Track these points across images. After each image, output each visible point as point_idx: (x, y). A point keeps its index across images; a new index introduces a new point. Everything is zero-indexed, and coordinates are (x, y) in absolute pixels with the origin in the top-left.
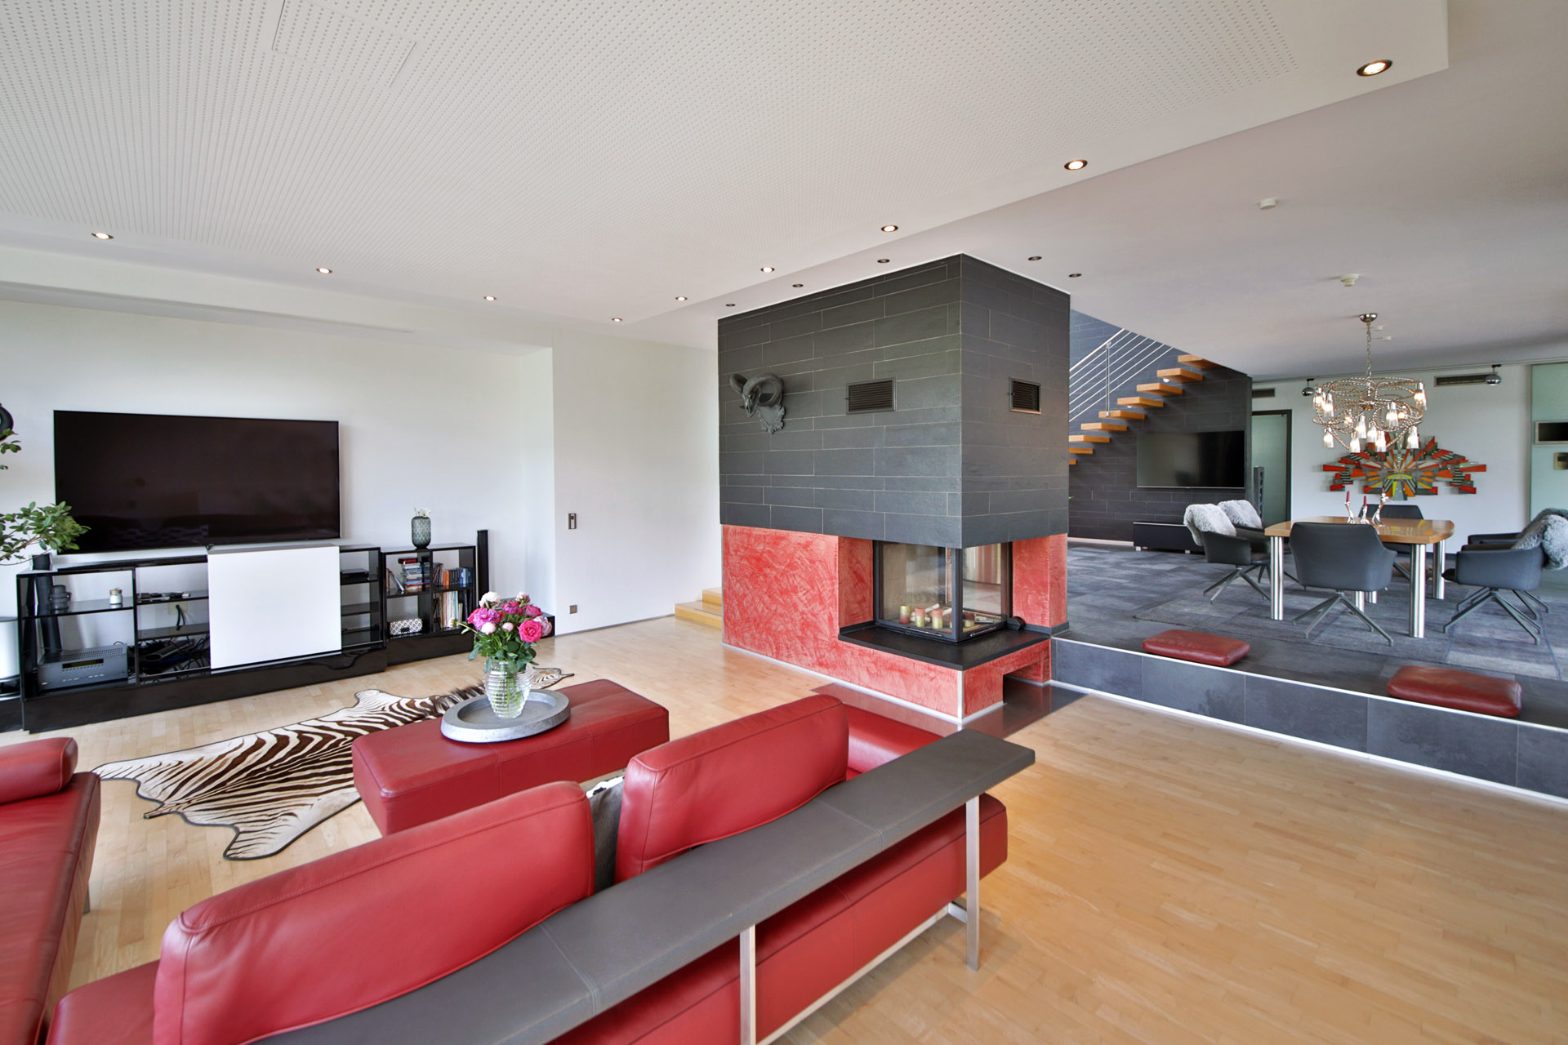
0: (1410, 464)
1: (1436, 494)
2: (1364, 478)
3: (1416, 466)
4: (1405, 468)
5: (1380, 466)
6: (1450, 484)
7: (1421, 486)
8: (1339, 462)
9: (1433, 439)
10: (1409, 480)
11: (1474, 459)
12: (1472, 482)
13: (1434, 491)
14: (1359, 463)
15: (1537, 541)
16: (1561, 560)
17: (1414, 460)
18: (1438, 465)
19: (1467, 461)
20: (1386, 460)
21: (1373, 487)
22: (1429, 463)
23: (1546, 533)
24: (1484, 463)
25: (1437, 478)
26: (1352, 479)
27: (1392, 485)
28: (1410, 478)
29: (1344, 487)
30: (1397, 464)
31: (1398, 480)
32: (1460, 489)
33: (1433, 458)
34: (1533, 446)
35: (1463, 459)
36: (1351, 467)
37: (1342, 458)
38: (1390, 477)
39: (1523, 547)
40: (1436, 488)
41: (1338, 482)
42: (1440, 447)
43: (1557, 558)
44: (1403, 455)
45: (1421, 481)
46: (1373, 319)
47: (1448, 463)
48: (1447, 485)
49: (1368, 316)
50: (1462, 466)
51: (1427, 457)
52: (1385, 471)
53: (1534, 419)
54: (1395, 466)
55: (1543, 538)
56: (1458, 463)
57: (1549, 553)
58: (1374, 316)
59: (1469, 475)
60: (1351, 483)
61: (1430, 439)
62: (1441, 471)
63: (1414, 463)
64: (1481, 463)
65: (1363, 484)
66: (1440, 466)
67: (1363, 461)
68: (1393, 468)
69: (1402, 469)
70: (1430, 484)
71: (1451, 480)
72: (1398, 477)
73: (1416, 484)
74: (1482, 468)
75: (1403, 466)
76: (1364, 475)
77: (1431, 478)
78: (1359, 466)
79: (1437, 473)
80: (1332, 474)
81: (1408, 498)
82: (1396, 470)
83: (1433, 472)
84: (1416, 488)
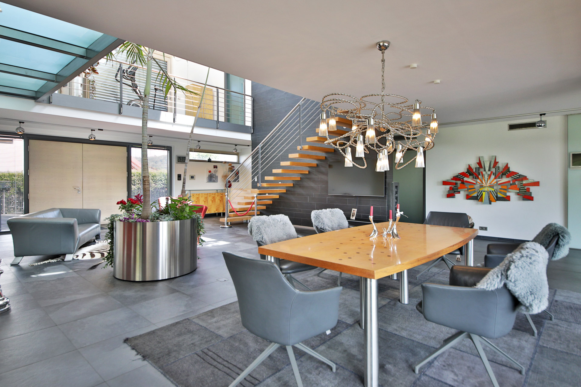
0: (493, 181)
1: (509, 200)
2: (466, 189)
3: (497, 182)
4: (490, 183)
5: (475, 182)
6: (518, 194)
7: (500, 195)
8: (452, 179)
9: (507, 164)
10: (492, 191)
11: (532, 177)
12: (531, 193)
13: (508, 199)
14: (463, 180)
15: (501, 280)
16: (531, 305)
17: (495, 178)
18: (509, 182)
19: (528, 179)
20: (478, 178)
21: (471, 195)
22: (505, 180)
23: (509, 273)
24: (538, 181)
25: (509, 190)
26: (459, 190)
27: (482, 194)
28: (493, 190)
29: (455, 195)
30: (485, 181)
31: (486, 191)
32: (523, 197)
33: (508, 177)
34: (569, 169)
35: (525, 178)
36: (459, 182)
37: (454, 177)
38: (481, 190)
39: (485, 287)
40: (509, 196)
41: (452, 192)
42: (512, 169)
43: (526, 302)
44: (488, 175)
45: (500, 192)
46: (386, 48)
47: (516, 180)
48: (516, 195)
49: (381, 44)
50: (524, 182)
51: (504, 176)
52: (478, 185)
53: (569, 151)
54: (484, 182)
55: (507, 278)
56: (522, 180)
57: (517, 294)
58: (386, 44)
59: (529, 188)
60: (459, 192)
61: (505, 165)
62: (512, 186)
63: (495, 180)
64: (536, 180)
65: (466, 193)
66: (511, 182)
67: (466, 179)
68: (483, 183)
69: (488, 184)
70: (505, 194)
71: (518, 191)
72: (486, 189)
73: (497, 194)
74: (537, 184)
75: (489, 182)
76: (466, 188)
77: (505, 190)
78: (463, 182)
79: (509, 187)
80: (448, 187)
81: (492, 203)
82: (484, 184)
83: (507, 186)
84: (497, 197)
